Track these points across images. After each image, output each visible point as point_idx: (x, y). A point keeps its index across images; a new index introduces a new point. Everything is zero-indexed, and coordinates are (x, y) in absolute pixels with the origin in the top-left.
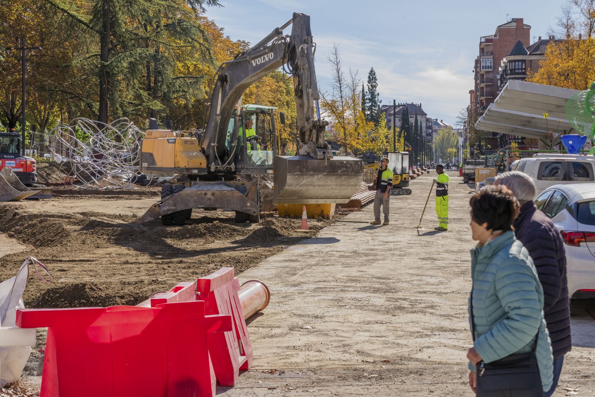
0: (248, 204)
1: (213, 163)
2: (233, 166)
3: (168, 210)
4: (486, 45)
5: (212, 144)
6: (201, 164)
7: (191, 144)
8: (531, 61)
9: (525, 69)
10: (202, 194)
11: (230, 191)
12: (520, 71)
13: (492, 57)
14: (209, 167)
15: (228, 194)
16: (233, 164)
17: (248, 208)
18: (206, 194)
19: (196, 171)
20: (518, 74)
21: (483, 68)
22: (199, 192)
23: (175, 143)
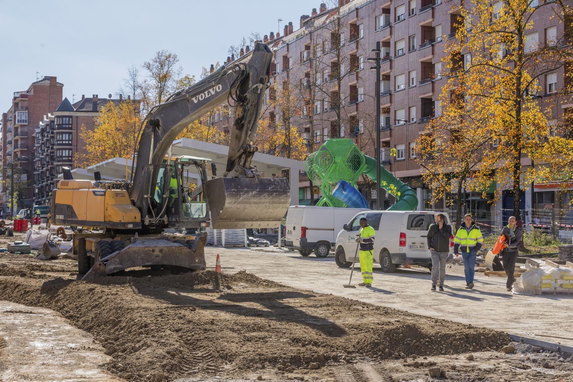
0: (197, 261)
1: (147, 216)
2: (165, 218)
3: (114, 268)
4: (21, 100)
5: (146, 196)
6: (135, 218)
7: (122, 196)
8: (77, 117)
9: (72, 125)
10: (149, 250)
11: (178, 247)
12: (67, 126)
13: (27, 111)
14: (143, 221)
15: (177, 250)
16: (166, 216)
17: (197, 265)
18: (153, 251)
19: (131, 226)
20: (66, 128)
21: (18, 122)
22: (146, 249)
23: (104, 195)
